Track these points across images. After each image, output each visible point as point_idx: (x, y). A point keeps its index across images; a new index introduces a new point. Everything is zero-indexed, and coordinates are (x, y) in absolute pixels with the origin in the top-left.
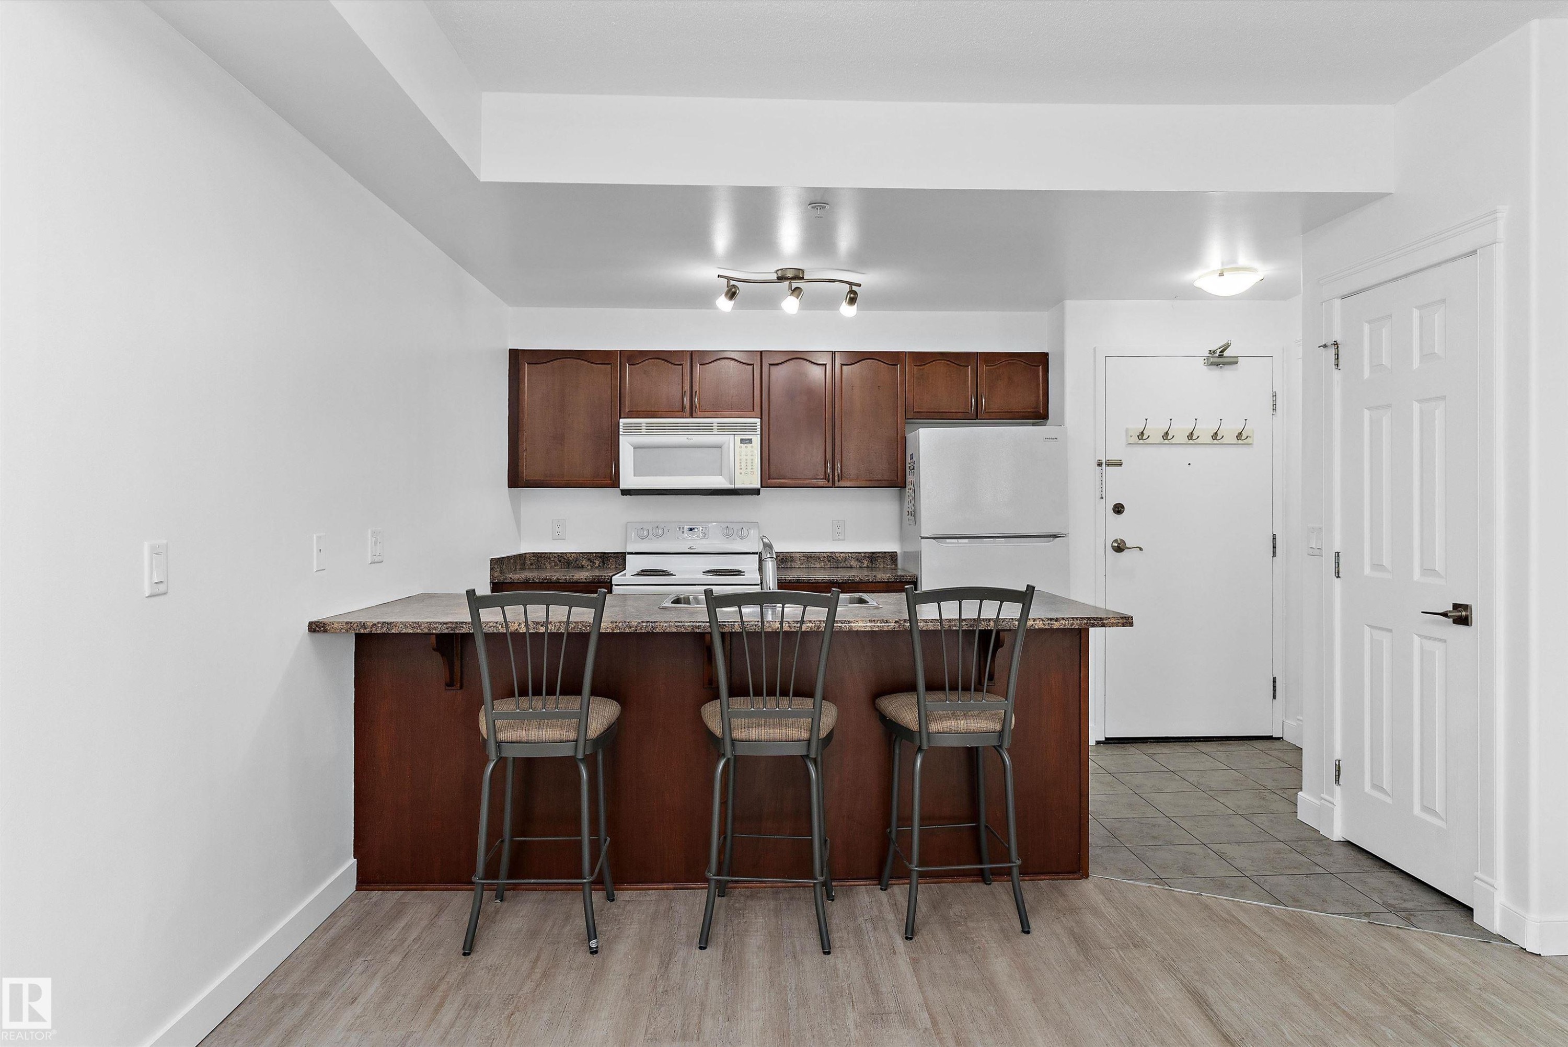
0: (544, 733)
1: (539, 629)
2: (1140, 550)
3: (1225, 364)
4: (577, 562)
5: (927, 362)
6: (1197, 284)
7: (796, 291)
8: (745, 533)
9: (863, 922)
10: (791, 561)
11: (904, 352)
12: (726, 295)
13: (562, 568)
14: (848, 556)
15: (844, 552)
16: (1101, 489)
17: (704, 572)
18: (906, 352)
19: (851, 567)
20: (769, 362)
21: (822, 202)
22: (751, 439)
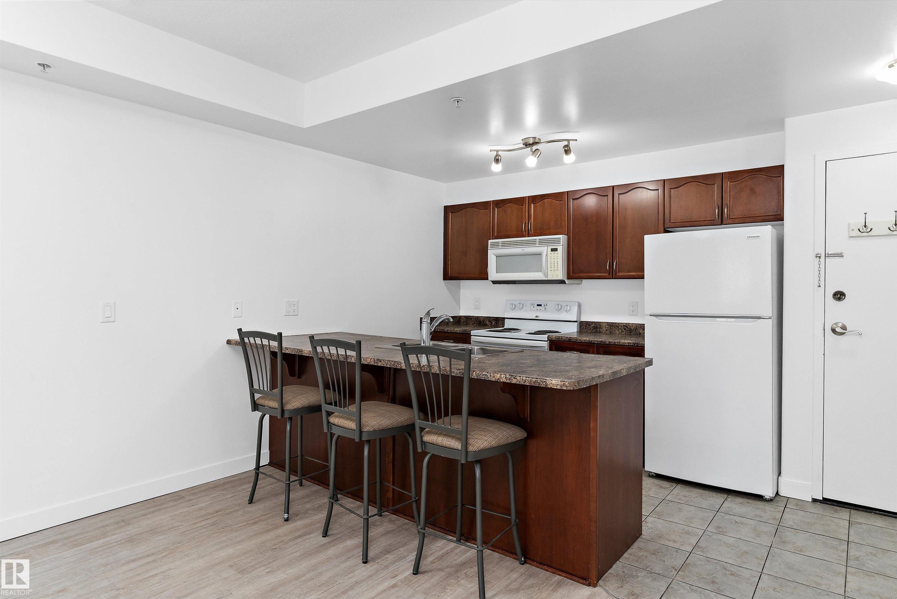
5: (682, 185)
7: (536, 152)
8: (569, 308)
16: (820, 279)
20: (573, 198)
22: (557, 248)
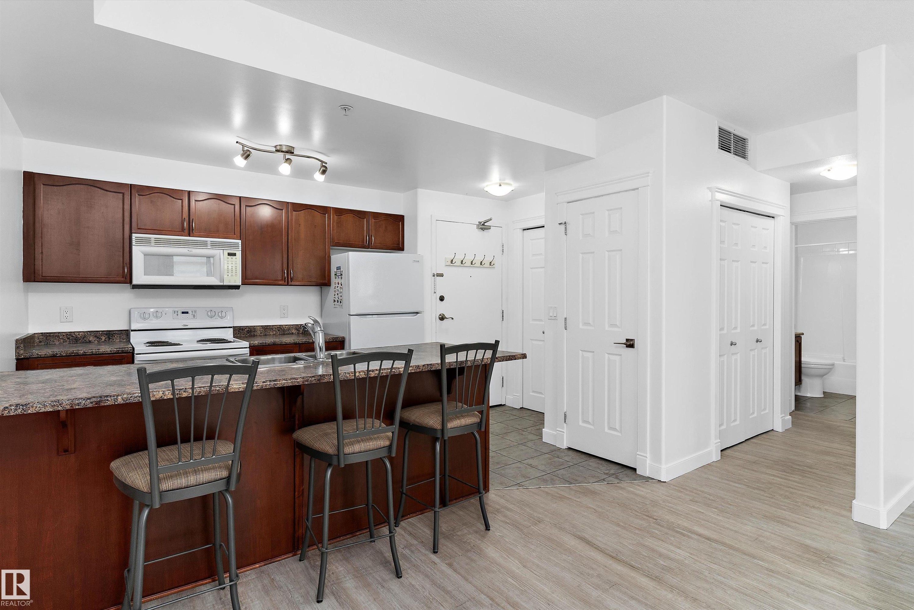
0: (201, 476)
1: (182, 394)
2: (452, 319)
3: (485, 229)
4: (85, 339)
5: (343, 214)
6: (486, 189)
7: (288, 160)
8: (224, 314)
9: (402, 550)
10: (254, 332)
11: (330, 207)
12: (242, 155)
13: (70, 344)
14: (290, 327)
15: (288, 325)
16: (434, 288)
17: (197, 341)
18: (331, 207)
19: (292, 334)
20: (246, 204)
21: (350, 106)
22: (236, 253)
